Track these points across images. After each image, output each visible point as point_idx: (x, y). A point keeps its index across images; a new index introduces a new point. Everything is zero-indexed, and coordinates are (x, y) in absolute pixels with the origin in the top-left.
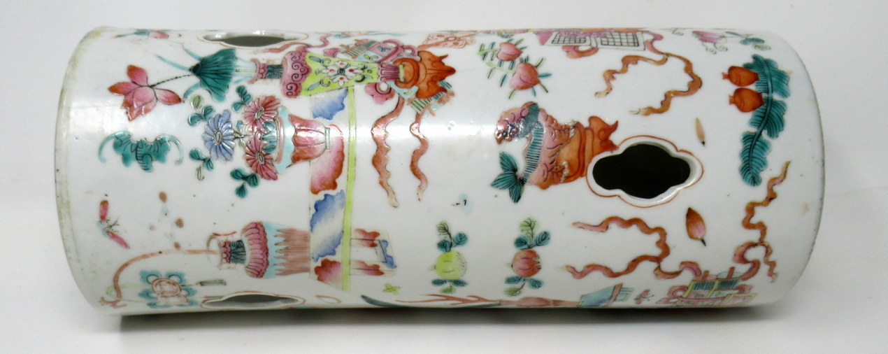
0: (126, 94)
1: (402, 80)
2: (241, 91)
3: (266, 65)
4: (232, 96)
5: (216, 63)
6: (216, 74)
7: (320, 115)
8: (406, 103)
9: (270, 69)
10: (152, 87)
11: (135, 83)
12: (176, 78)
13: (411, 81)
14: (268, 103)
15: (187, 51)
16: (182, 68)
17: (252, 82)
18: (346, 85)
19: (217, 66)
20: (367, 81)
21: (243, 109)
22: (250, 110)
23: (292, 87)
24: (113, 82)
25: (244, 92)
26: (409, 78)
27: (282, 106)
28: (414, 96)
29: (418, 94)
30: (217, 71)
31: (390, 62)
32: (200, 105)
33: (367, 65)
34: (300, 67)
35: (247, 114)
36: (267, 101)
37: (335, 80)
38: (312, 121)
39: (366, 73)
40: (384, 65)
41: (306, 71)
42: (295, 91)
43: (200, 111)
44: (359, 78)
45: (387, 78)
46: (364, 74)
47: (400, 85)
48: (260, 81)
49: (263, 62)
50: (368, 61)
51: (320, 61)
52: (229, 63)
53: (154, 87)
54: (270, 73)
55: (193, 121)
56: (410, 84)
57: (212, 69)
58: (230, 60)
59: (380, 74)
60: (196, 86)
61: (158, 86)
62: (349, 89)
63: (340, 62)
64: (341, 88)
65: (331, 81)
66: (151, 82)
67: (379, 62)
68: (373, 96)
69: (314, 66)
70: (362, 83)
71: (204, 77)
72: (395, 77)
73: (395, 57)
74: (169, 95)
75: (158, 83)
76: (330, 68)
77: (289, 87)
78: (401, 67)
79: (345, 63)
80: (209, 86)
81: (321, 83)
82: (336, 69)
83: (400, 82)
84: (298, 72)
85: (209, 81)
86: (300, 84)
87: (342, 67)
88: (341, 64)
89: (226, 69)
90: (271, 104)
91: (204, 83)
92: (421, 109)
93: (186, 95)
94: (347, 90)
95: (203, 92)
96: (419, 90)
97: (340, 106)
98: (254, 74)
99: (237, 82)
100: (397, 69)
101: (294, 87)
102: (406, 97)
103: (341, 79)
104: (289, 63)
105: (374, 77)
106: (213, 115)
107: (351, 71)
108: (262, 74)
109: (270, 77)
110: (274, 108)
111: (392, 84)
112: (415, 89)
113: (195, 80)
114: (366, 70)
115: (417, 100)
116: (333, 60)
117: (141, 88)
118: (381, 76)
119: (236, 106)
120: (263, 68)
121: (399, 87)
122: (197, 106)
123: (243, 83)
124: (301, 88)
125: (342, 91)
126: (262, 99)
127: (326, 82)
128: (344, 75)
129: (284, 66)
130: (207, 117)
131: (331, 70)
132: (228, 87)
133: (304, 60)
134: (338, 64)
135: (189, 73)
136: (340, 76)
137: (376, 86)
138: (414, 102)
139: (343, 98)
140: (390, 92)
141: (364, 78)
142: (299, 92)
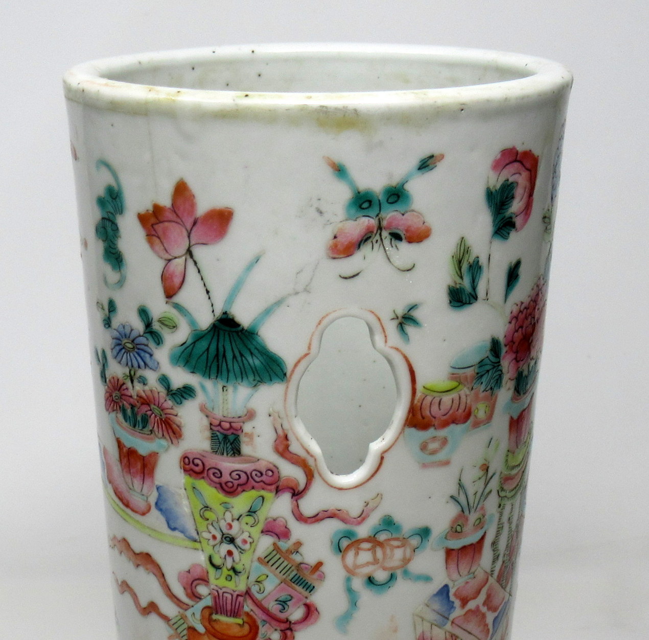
0: (174, 208)
1: (215, 617)
2: (186, 392)
3: (239, 433)
4: (180, 377)
5: (242, 355)
6: (217, 355)
7: (160, 495)
8: (182, 611)
9: (231, 438)
10: (189, 252)
11: (195, 223)
12: (208, 292)
13: (215, 629)
14: (171, 428)
15: (279, 303)
16: (231, 298)
17: (203, 409)
18: (204, 543)
19: (234, 357)
20: (212, 571)
21: (163, 391)
22: (162, 400)
23: (197, 465)
24: (194, 186)
25: (185, 395)
26: (217, 627)
27: (169, 446)
28: (190, 625)
29: (192, 629)
30: (224, 356)
31: (248, 607)
32: (166, 329)
33: (243, 577)
34: (236, 483)
35: (156, 395)
36: (174, 426)
37: (211, 527)
38: (153, 482)
39: (225, 572)
40: (240, 599)
41: (230, 489)
42: (192, 470)
43: (156, 326)
44: (217, 561)
45: (217, 598)
46: (224, 569)
47: (207, 613)
48: (206, 422)
49: (247, 428)
50: (253, 578)
51: (251, 512)
52: (243, 374)
53: (188, 257)
54: (221, 437)
55: (143, 312)
56: (207, 624)
57: (228, 347)
58: (251, 378)
59: (224, 590)
60: (192, 322)
61: (190, 263)
62: (197, 545)
63: (249, 540)
64: (198, 533)
65: (210, 522)
66: (198, 252)
67: (248, 593)
68: (189, 572)
69: (241, 502)
70: (208, 563)
71: (209, 337)
72: (218, 607)
73: (259, 616)
74: (177, 281)
75: (195, 263)
76: (235, 524)
77: (197, 461)
78: (240, 621)
79: (247, 546)
80: (194, 343)
81: (207, 507)
82: (233, 532)
83: (211, 614)
84: (226, 477)
85: (203, 344)
86: (203, 478)
87: (239, 541)
88: (245, 542)
89: (228, 371)
90: (170, 431)
91: (199, 337)
92: (176, 626)
93: (177, 306)
94: (195, 541)
95: (182, 335)
96: (199, 634)
97: (173, 525)
98: (219, 414)
99: (203, 387)
100: (235, 613)
101: (197, 469)
102: (189, 613)
103: (214, 537)
104: (247, 467)
105: (217, 581)
106: (152, 344)
107: (230, 553)
108: (220, 425)
109: (213, 437)
110: (165, 433)
111: (208, 602)
112: (201, 629)
113: (205, 320)
114: (231, 573)
115: (185, 626)
116: (256, 531)
117: (185, 234)
118: (221, 592)
119: (164, 380)
120: (231, 427)
121: (203, 610)
122: (161, 321)
123: (200, 398)
124: (196, 478)
125: (194, 534)
126: (177, 419)
127: (208, 514)
128: (221, 542)
129: (237, 458)
130: (148, 336)
131: (230, 526)
132: (193, 372)
133: (253, 488)
134: (245, 536)
135: (218, 313)
136: (219, 536)
137: (204, 580)
138: (182, 621)
139: (182, 532)
140: (196, 597)
141: (217, 567)
142: (190, 475)
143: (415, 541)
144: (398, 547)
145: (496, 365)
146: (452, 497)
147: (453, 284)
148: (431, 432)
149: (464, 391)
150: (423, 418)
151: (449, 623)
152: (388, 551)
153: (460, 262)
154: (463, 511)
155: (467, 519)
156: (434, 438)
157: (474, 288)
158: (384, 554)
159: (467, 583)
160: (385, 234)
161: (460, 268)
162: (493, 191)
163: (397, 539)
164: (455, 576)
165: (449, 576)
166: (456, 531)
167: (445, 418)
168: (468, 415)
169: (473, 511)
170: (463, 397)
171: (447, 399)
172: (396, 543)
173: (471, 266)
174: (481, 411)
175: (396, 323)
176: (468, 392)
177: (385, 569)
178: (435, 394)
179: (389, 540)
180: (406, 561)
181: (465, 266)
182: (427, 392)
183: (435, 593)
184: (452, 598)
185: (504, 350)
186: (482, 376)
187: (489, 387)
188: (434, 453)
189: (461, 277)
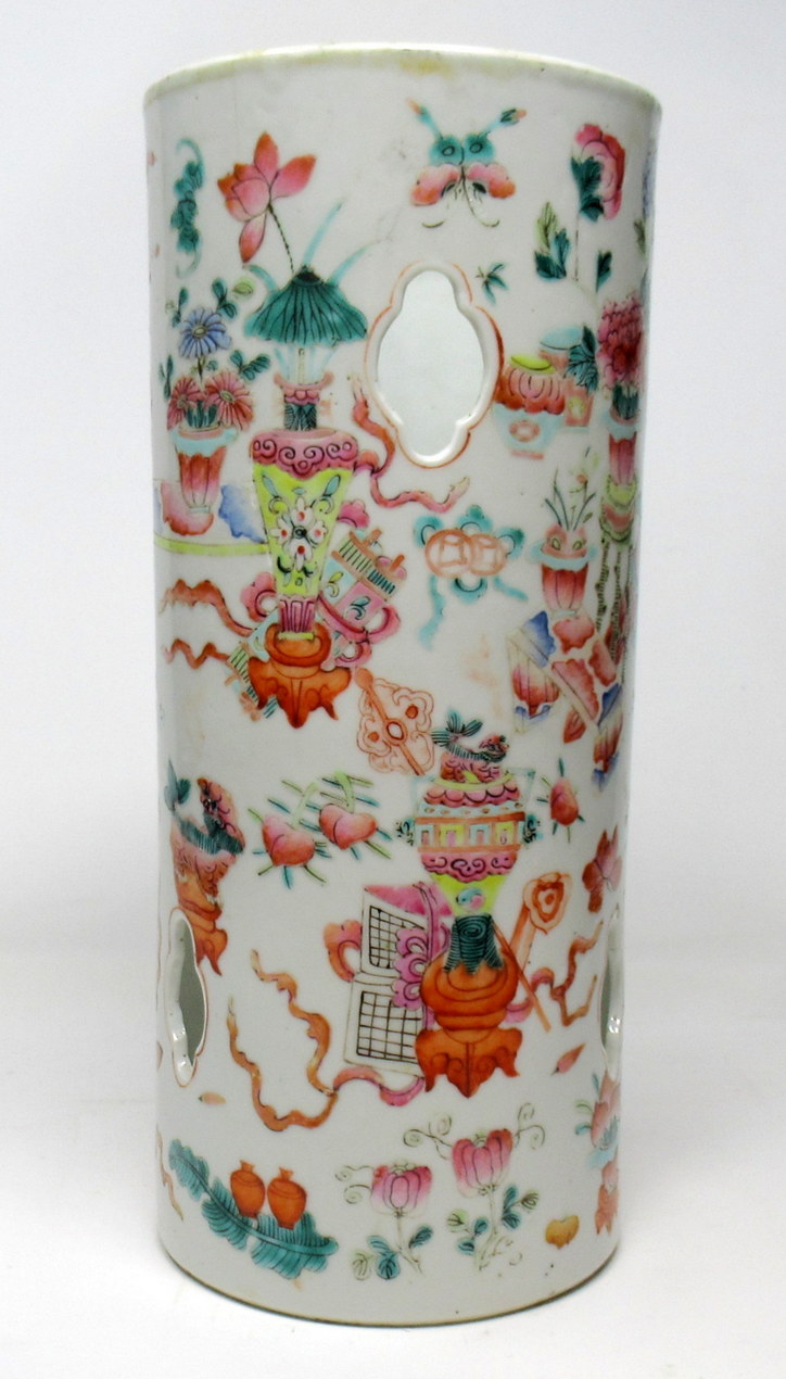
0: (256, 166)
1: (281, 636)
2: (261, 362)
3: (315, 401)
4: (252, 348)
5: (320, 311)
6: (294, 316)
7: (225, 498)
8: (242, 639)
9: (307, 409)
10: (270, 208)
11: (277, 175)
12: (287, 247)
13: (280, 652)
14: (242, 411)
15: (360, 252)
16: (310, 252)
17: (278, 380)
18: (273, 541)
19: (313, 314)
20: (280, 576)
21: (234, 369)
22: (232, 382)
23: (268, 448)
24: (277, 138)
25: (258, 367)
26: (284, 648)
27: (238, 434)
28: (253, 655)
29: (254, 660)
30: (302, 313)
31: (320, 616)
32: (240, 296)
33: (314, 578)
34: (310, 461)
35: (227, 378)
36: (245, 408)
37: (281, 521)
38: (217, 485)
39: (295, 574)
40: (312, 606)
41: (302, 472)
42: (263, 455)
43: (230, 298)
44: (286, 564)
45: (284, 611)
46: (294, 572)
47: (272, 632)
48: (279, 395)
49: (324, 395)
50: (326, 579)
51: (326, 496)
52: (321, 332)
53: (269, 212)
54: (295, 409)
55: (218, 287)
56: (272, 648)
57: (306, 305)
58: (330, 336)
59: (293, 598)
60: (269, 283)
61: (270, 218)
62: (265, 547)
63: (323, 530)
64: (266, 533)
65: (279, 515)
66: (278, 206)
67: (320, 598)
68: (254, 585)
69: (315, 485)
70: (276, 567)
71: (287, 296)
72: (285, 624)
73: (332, 626)
74: (255, 240)
75: (275, 218)
76: (308, 513)
77: (270, 444)
78: (309, 635)
79: (320, 539)
80: (271, 305)
81: (276, 498)
82: (305, 523)
83: (276, 634)
84: (300, 456)
85: (281, 305)
86: (274, 462)
87: (311, 534)
88: (318, 533)
89: (306, 331)
90: (240, 416)
91: (276, 298)
92: (235, 663)
93: (255, 270)
94: (262, 542)
95: (259, 298)
96: (262, 663)
97: (237, 530)
98: (294, 382)
99: (278, 355)
100: (304, 628)
101: (267, 453)
102: (251, 641)
103: (284, 533)
104: (322, 441)
105: (287, 588)
106: (225, 319)
107: (301, 550)
108: (295, 395)
109: (288, 410)
110: (235, 420)
111: (274, 618)
112: (264, 656)
113: (283, 278)
114: (302, 575)
115: (247, 658)
116: (330, 519)
117: (266, 188)
118: (289, 602)
119: (237, 357)
120: (307, 396)
121: (268, 629)
122: (237, 291)
123: (275, 367)
124: (266, 464)
125: (262, 535)
126: (247, 399)
127: (279, 505)
128: (292, 537)
129: (313, 431)
130: (222, 311)
131: (302, 515)
132: (268, 339)
133: (329, 466)
134: (319, 526)
135: (297, 268)
136: (289, 530)
137: (270, 590)
138: (243, 653)
139: (249, 536)
140: (259, 615)
141: (285, 571)
142: (260, 462)
143: (507, 544)
144: (488, 547)
145: (591, 360)
146: (547, 501)
147: (539, 251)
148: (521, 413)
149: (556, 375)
150: (512, 394)
151: (549, 666)
152: (477, 549)
153: (546, 229)
154: (560, 523)
155: (564, 538)
156: (525, 423)
157: (562, 262)
158: (473, 552)
159: (568, 621)
160: (469, 184)
161: (547, 236)
162: (578, 162)
163: (487, 537)
164: (554, 604)
165: (547, 601)
166: (553, 546)
167: (535, 400)
168: (560, 408)
169: (572, 528)
170: (555, 383)
171: (538, 378)
172: (486, 542)
173: (557, 237)
174: (575, 407)
175: (480, 282)
176: (560, 378)
177: (474, 572)
178: (525, 370)
179: (478, 536)
180: (497, 567)
181: (551, 237)
182: (516, 365)
183: (532, 617)
184: (551, 632)
185: (598, 348)
186: (575, 365)
187: (583, 383)
188: (524, 439)
189: (548, 246)
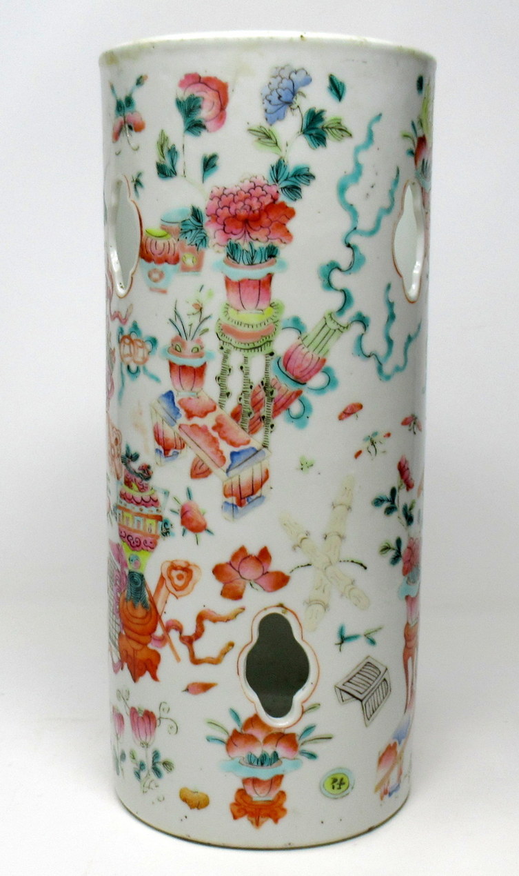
143: (149, 346)
144: (140, 347)
145: (200, 228)
146: (170, 320)
147: (158, 161)
148: (152, 265)
149: (172, 240)
150: (147, 253)
151: (176, 427)
152: (136, 348)
153: (162, 147)
154: (180, 334)
155: (183, 344)
156: (155, 270)
157: (173, 167)
158: (134, 349)
159: (190, 399)
160: (127, 126)
161: (162, 151)
162: (182, 101)
163: (139, 341)
164: (178, 386)
165: (173, 384)
166: (176, 349)
167: (159, 256)
168: (176, 260)
169: (189, 339)
170: (172, 246)
171: (160, 242)
172: (140, 344)
173: (169, 151)
174: (189, 260)
175: (133, 184)
176: (175, 242)
177: (135, 362)
178: (153, 237)
179: (137, 340)
180: (145, 360)
181: (165, 151)
182: (148, 235)
183: (164, 393)
184: (177, 405)
185: (206, 219)
186: (185, 233)
187: (194, 243)
188: (156, 281)
189: (164, 157)
